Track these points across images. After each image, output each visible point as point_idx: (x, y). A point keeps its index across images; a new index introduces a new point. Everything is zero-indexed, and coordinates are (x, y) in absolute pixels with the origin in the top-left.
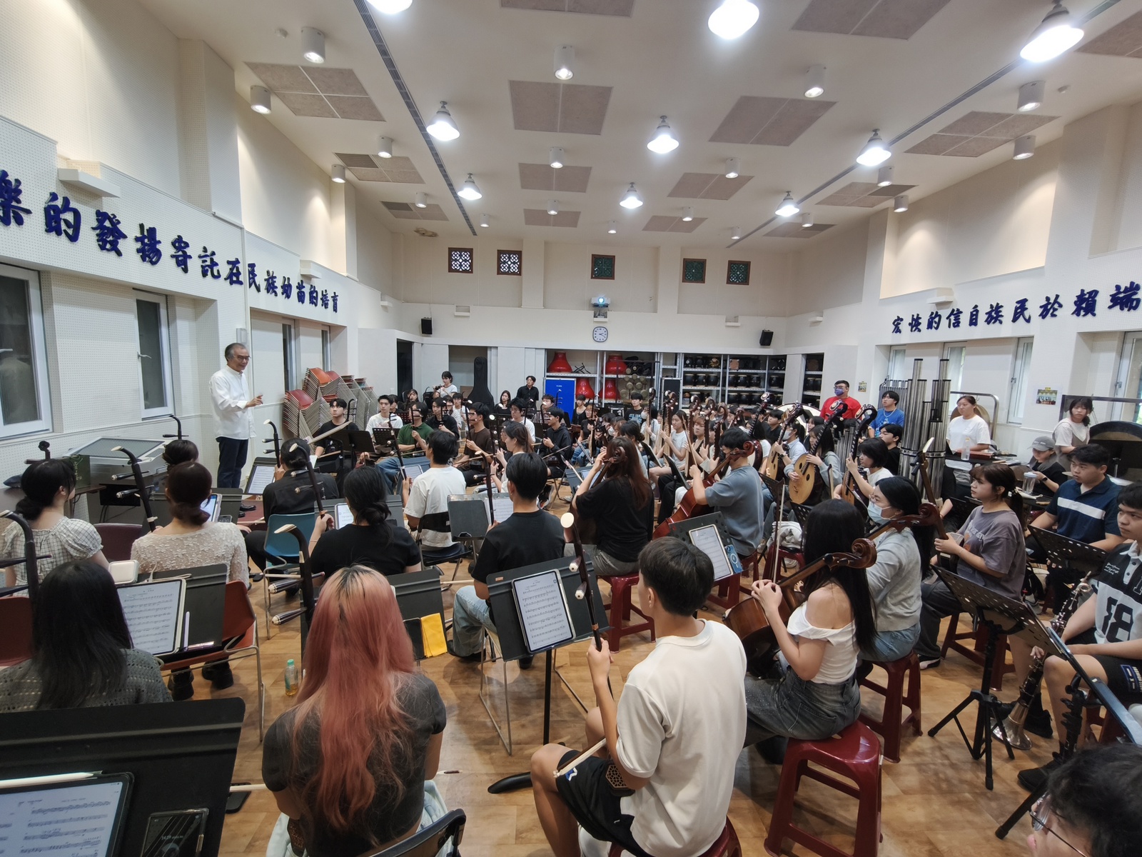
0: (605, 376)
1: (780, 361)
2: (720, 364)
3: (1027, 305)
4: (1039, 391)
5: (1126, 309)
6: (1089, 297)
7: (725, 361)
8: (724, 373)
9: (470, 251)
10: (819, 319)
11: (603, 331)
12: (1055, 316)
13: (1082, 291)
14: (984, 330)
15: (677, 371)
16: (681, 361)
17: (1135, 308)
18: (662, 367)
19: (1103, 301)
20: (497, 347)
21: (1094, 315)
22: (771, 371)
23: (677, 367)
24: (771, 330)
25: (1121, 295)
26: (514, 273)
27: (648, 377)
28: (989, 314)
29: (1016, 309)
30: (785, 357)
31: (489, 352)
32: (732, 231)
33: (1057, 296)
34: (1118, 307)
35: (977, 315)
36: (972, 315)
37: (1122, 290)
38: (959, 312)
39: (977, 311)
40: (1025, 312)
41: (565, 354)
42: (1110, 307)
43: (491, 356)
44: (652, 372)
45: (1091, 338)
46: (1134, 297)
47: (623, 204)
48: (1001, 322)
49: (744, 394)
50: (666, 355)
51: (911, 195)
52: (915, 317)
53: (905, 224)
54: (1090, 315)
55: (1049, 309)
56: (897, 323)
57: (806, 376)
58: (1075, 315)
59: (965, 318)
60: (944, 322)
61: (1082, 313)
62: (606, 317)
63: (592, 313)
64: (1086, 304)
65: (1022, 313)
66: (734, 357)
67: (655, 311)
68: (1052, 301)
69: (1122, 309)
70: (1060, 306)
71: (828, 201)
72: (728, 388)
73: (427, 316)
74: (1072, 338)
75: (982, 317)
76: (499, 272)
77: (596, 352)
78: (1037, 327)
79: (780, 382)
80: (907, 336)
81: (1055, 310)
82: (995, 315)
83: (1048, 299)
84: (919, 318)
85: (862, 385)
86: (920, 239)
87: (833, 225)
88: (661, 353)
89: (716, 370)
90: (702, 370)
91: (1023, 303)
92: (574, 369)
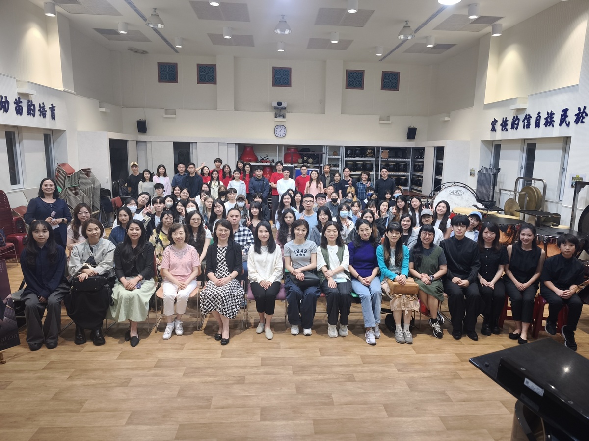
1: (421, 152)
2: (374, 155)
3: (568, 113)
4: (573, 178)
7: (378, 152)
8: (377, 162)
9: (176, 66)
10: (447, 119)
11: (282, 128)
12: (583, 122)
14: (543, 132)
16: (342, 152)
18: (328, 157)
20: (196, 143)
22: (414, 160)
23: (340, 157)
24: (415, 127)
26: (210, 82)
27: (316, 165)
28: (547, 119)
29: (562, 116)
30: (423, 149)
31: (191, 146)
32: (376, 49)
36: (537, 119)
39: (540, 117)
40: (567, 119)
41: (252, 147)
43: (193, 150)
44: (319, 161)
48: (553, 126)
50: (331, 147)
53: (500, 46)
55: (580, 117)
56: (494, 123)
57: (436, 164)
59: (533, 122)
60: (521, 124)
62: (285, 117)
63: (273, 114)
65: (565, 119)
66: (385, 149)
67: (324, 112)
68: (582, 111)
70: (586, 115)
73: (142, 118)
75: (543, 121)
76: (199, 82)
78: (573, 130)
79: (420, 168)
81: (584, 118)
84: (506, 120)
88: (327, 146)
89: (371, 159)
90: (360, 159)
91: (565, 111)
92: (260, 159)
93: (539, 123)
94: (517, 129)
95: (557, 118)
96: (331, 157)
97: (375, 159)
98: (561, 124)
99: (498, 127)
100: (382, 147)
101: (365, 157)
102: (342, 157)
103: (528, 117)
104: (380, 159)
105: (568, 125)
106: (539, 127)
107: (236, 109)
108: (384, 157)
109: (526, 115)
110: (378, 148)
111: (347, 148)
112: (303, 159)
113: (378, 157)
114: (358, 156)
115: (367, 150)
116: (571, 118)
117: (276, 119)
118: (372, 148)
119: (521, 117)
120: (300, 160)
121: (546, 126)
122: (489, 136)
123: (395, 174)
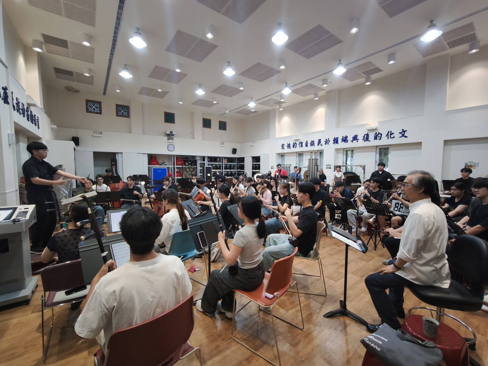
0: (176, 166)
1: (242, 160)
2: (221, 161)
3: (321, 141)
4: (327, 165)
6: (336, 139)
7: (222, 159)
8: (222, 164)
9: (100, 103)
10: (254, 144)
11: (172, 146)
12: (328, 144)
13: (335, 137)
14: (310, 148)
15: (205, 164)
16: (206, 159)
17: (347, 142)
18: (199, 162)
19: (340, 140)
20: (122, 153)
22: (238, 164)
23: (205, 162)
24: (236, 148)
25: (344, 139)
26: (125, 117)
27: (195, 167)
28: (311, 143)
29: (318, 142)
30: (244, 158)
31: (117, 155)
32: (226, 109)
33: (329, 139)
34: (343, 142)
35: (307, 143)
36: (306, 144)
37: (344, 137)
38: (302, 143)
39: (307, 142)
40: (321, 143)
41: (155, 157)
42: (342, 142)
43: (118, 157)
44: (196, 165)
45: (337, 150)
46: (347, 139)
47: (196, 92)
48: (314, 146)
49: (229, 173)
50: (200, 157)
51: (284, 105)
52: (289, 144)
53: (281, 114)
54: (337, 144)
55: (327, 142)
56: (283, 145)
57: (253, 164)
58: (333, 144)
59: (304, 144)
60: (298, 146)
61: (335, 143)
62: (173, 140)
63: (166, 138)
64: (336, 141)
65: (320, 143)
66: (225, 158)
67: (193, 138)
68: (327, 140)
69: (344, 142)
70: (330, 141)
71: (261, 103)
72: (224, 170)
73: (75, 135)
74: (333, 151)
75: (309, 144)
76: (117, 115)
77: (171, 155)
78: (324, 147)
79: (242, 167)
80: (286, 150)
81: (328, 142)
82: (312, 144)
83: (326, 139)
84: (290, 144)
85: (272, 167)
86: (286, 119)
87: (258, 112)
88: (198, 156)
89: (220, 163)
90: (215, 163)
91: (320, 140)
92: (160, 163)
93: (307, 145)
94: (296, 147)
95: (316, 143)
96: (201, 162)
97: (221, 163)
98: (318, 145)
99: (285, 147)
100: (224, 157)
101: (216, 162)
102: (206, 162)
103: (301, 143)
104: (223, 164)
105: (322, 145)
106: (307, 146)
107: (144, 134)
108: (225, 162)
109: (300, 142)
110: (222, 157)
111: (209, 158)
112: (188, 163)
113: (222, 162)
114: (213, 162)
115: (218, 158)
116: (323, 142)
117: (169, 141)
118: (220, 158)
119: (298, 143)
120: (187, 164)
121: (311, 146)
122: (281, 151)
123: (230, 170)
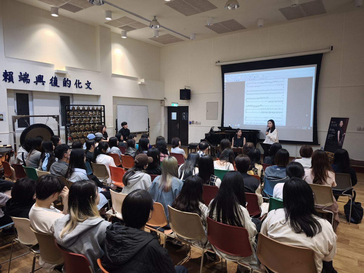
5: (25, 83)
6: (10, 74)
13: (6, 71)
19: (16, 77)
21: (13, 82)
25: (23, 77)
34: (22, 81)
37: (23, 74)
42: (19, 81)
46: (28, 78)
54: (11, 82)
58: (4, 81)
61: (8, 81)
64: (8, 77)
